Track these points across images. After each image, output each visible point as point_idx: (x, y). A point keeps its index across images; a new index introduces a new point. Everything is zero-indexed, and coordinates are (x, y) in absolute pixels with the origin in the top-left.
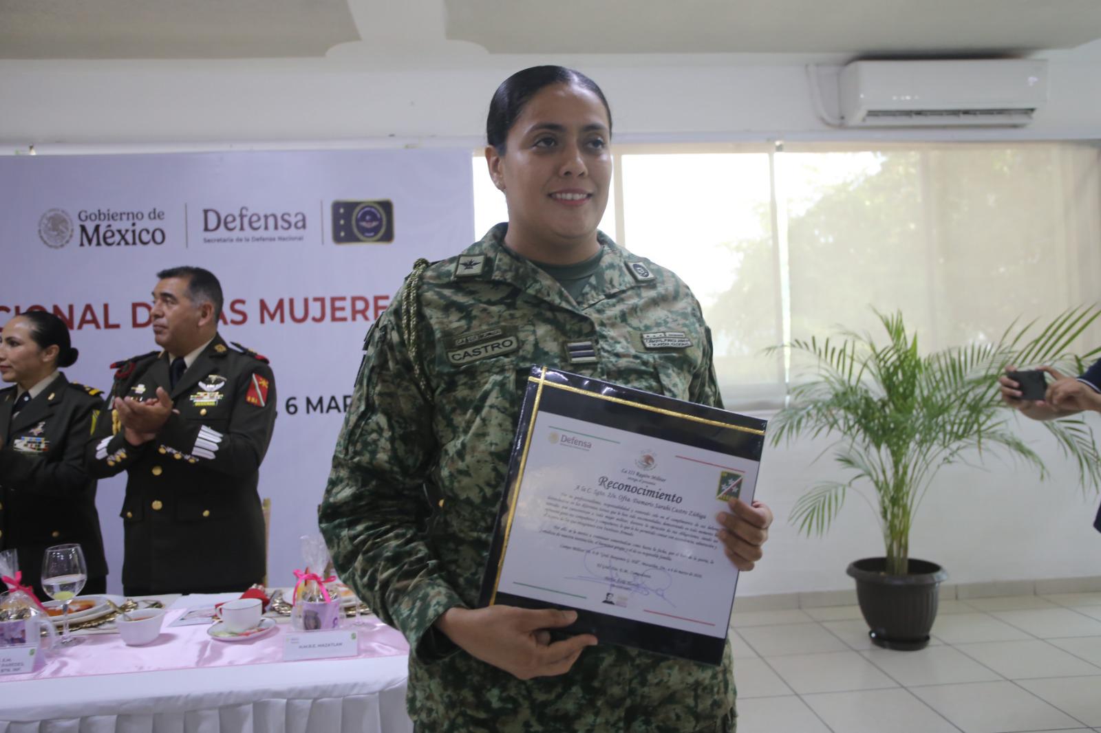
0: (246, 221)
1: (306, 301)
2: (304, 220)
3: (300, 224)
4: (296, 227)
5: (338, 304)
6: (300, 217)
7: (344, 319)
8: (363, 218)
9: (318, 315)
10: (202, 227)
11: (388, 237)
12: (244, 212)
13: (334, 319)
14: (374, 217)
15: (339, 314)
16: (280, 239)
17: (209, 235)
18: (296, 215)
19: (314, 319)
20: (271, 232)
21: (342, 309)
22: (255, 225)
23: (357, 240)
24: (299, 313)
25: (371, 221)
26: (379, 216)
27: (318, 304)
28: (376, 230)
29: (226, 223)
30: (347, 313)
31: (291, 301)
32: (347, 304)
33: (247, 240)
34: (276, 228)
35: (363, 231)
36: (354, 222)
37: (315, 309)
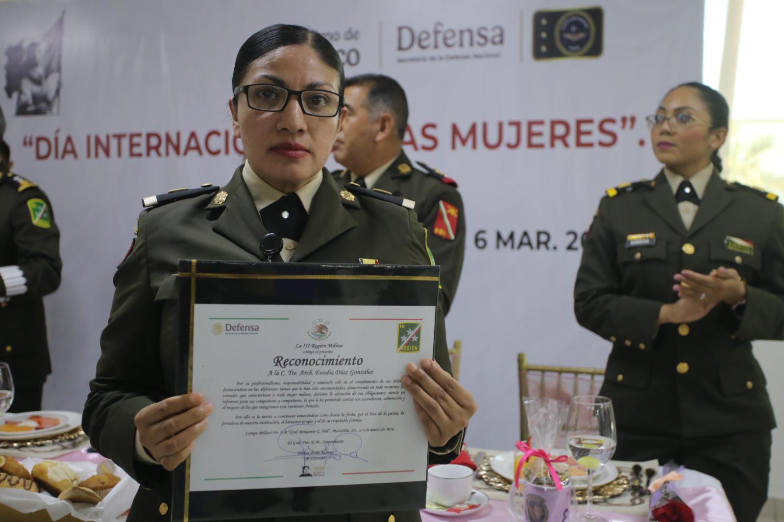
0: (440, 37)
1: (501, 125)
2: (501, 35)
3: (497, 39)
4: (494, 43)
5: (536, 129)
6: (498, 31)
7: (541, 146)
8: (568, 30)
9: (513, 141)
10: (395, 45)
11: (596, 50)
12: (439, 28)
13: (530, 145)
14: (580, 27)
15: (536, 140)
16: (477, 56)
17: (403, 55)
18: (494, 29)
19: (510, 146)
20: (467, 50)
21: (540, 134)
22: (450, 42)
23: (559, 55)
24: (493, 139)
25: (577, 32)
26: (586, 25)
27: (513, 129)
28: (581, 43)
29: (420, 41)
30: (546, 139)
31: (485, 126)
32: (546, 129)
33: (441, 58)
34: (471, 44)
35: (567, 44)
36: (557, 34)
37: (510, 134)
